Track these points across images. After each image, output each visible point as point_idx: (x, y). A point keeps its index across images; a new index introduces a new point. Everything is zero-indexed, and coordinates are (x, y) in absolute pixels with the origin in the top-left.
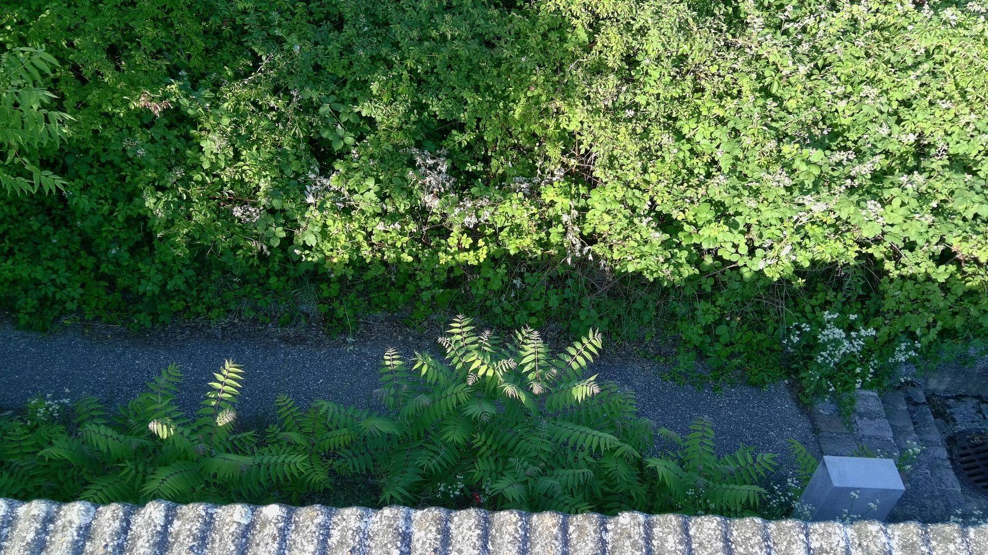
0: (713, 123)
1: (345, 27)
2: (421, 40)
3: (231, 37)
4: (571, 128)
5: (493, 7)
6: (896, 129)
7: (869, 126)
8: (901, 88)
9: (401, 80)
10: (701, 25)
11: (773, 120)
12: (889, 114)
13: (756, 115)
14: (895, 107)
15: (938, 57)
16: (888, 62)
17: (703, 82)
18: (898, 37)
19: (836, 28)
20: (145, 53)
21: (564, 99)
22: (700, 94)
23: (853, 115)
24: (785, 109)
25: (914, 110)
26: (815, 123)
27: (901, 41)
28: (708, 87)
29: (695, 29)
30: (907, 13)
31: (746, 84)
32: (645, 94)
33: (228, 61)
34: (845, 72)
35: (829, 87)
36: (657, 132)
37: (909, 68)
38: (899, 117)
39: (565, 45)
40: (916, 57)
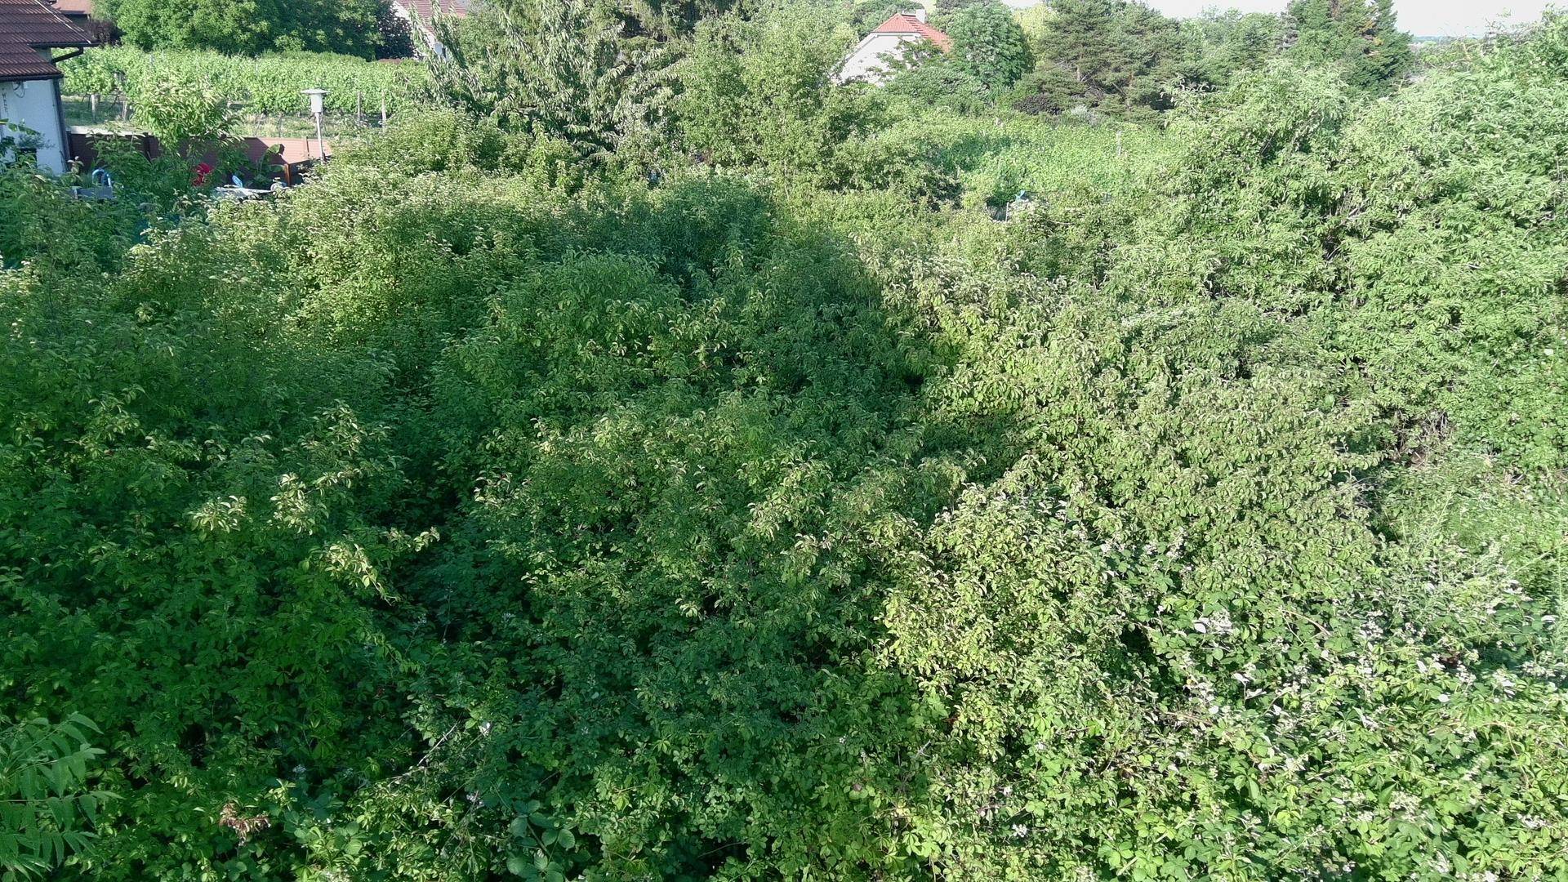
0: (1159, 850)
1: (564, 692)
2: (680, 711)
3: (385, 711)
4: (925, 853)
5: (792, 661)
6: (1461, 862)
7: (1417, 858)
8: (1452, 796)
9: (646, 774)
10: (1117, 692)
11: (1256, 847)
12: (1444, 838)
13: (1229, 837)
14: (1451, 826)
15: (1500, 745)
16: (1422, 753)
17: (1132, 781)
18: (1428, 714)
19: (1329, 700)
20: (246, 738)
21: (909, 805)
22: (1128, 801)
23: (1383, 840)
24: (1273, 828)
25: (1482, 830)
26: (1327, 853)
27: (1436, 720)
28: (1140, 788)
29: (1109, 696)
30: (1433, 677)
31: (1202, 786)
32: (1041, 798)
33: (375, 749)
34: (1357, 769)
35: (1339, 793)
36: (1070, 863)
37: (1457, 762)
38: (1461, 843)
39: (910, 720)
40: (1465, 745)
